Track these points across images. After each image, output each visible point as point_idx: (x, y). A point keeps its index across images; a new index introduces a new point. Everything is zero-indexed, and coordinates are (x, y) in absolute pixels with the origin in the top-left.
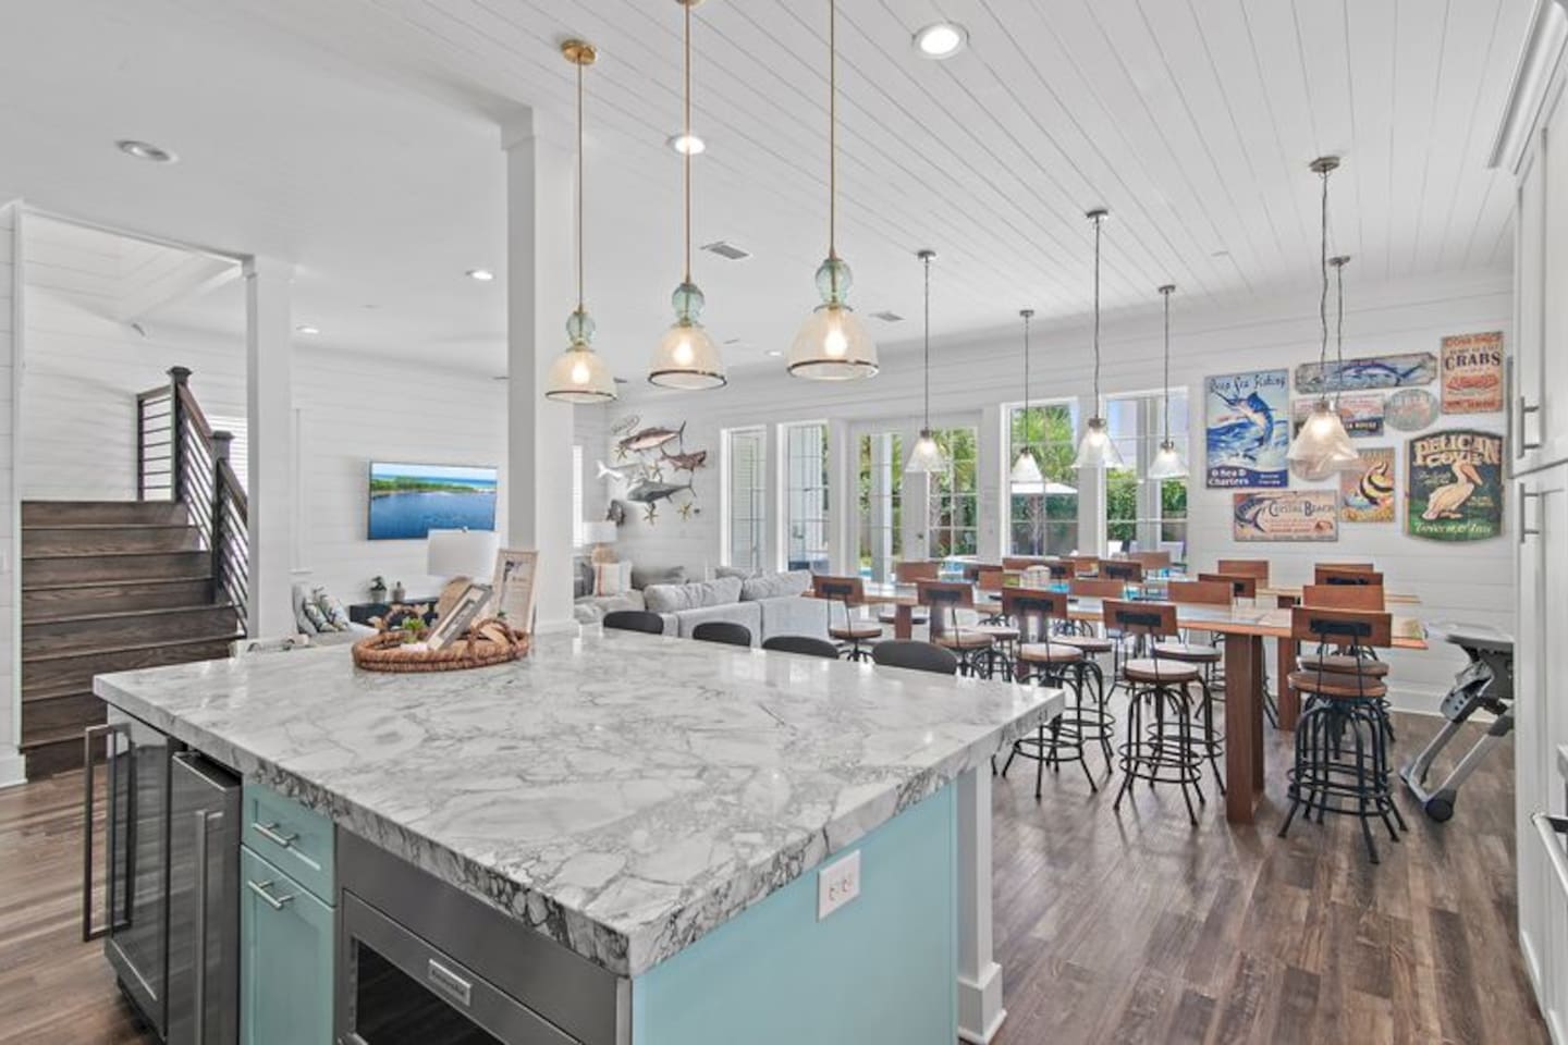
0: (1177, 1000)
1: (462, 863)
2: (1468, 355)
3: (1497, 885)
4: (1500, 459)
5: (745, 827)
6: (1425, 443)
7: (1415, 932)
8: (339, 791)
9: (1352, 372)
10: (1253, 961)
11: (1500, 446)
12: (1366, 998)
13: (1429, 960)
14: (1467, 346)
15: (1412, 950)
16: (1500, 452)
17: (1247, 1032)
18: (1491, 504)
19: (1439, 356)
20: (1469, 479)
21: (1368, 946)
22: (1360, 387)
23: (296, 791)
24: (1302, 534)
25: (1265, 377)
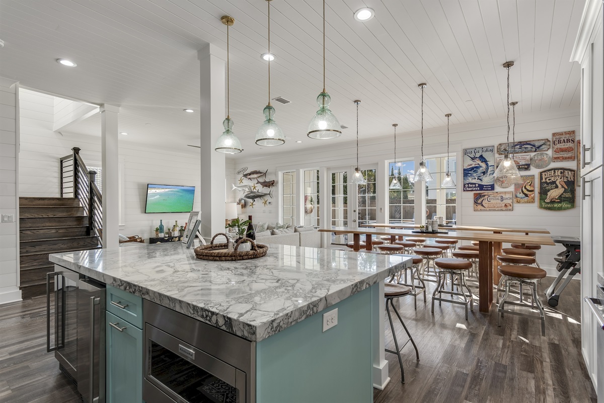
0: (454, 374)
1: (192, 307)
2: (562, 139)
3: (573, 335)
4: (574, 179)
5: (296, 296)
6: (546, 173)
7: (543, 350)
8: (144, 286)
9: (518, 147)
10: (482, 360)
11: (574, 174)
12: (524, 373)
13: (548, 360)
14: (561, 136)
15: (541, 356)
16: (574, 176)
17: (480, 385)
18: (571, 196)
19: (551, 140)
20: (563, 187)
21: (525, 355)
22: (521, 152)
23: (128, 288)
24: (499, 208)
25: (485, 149)
